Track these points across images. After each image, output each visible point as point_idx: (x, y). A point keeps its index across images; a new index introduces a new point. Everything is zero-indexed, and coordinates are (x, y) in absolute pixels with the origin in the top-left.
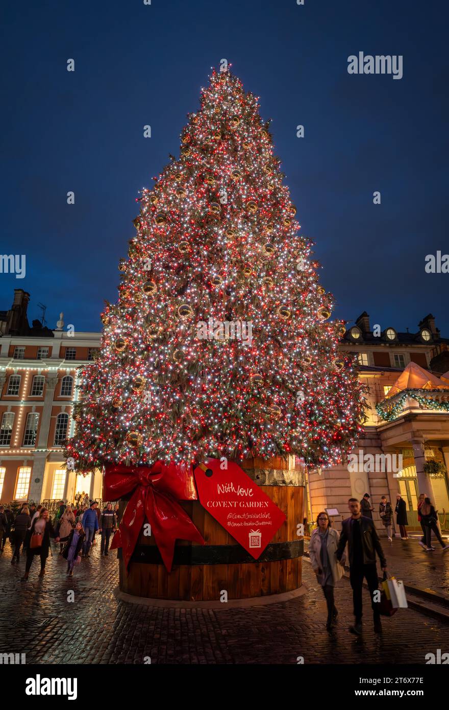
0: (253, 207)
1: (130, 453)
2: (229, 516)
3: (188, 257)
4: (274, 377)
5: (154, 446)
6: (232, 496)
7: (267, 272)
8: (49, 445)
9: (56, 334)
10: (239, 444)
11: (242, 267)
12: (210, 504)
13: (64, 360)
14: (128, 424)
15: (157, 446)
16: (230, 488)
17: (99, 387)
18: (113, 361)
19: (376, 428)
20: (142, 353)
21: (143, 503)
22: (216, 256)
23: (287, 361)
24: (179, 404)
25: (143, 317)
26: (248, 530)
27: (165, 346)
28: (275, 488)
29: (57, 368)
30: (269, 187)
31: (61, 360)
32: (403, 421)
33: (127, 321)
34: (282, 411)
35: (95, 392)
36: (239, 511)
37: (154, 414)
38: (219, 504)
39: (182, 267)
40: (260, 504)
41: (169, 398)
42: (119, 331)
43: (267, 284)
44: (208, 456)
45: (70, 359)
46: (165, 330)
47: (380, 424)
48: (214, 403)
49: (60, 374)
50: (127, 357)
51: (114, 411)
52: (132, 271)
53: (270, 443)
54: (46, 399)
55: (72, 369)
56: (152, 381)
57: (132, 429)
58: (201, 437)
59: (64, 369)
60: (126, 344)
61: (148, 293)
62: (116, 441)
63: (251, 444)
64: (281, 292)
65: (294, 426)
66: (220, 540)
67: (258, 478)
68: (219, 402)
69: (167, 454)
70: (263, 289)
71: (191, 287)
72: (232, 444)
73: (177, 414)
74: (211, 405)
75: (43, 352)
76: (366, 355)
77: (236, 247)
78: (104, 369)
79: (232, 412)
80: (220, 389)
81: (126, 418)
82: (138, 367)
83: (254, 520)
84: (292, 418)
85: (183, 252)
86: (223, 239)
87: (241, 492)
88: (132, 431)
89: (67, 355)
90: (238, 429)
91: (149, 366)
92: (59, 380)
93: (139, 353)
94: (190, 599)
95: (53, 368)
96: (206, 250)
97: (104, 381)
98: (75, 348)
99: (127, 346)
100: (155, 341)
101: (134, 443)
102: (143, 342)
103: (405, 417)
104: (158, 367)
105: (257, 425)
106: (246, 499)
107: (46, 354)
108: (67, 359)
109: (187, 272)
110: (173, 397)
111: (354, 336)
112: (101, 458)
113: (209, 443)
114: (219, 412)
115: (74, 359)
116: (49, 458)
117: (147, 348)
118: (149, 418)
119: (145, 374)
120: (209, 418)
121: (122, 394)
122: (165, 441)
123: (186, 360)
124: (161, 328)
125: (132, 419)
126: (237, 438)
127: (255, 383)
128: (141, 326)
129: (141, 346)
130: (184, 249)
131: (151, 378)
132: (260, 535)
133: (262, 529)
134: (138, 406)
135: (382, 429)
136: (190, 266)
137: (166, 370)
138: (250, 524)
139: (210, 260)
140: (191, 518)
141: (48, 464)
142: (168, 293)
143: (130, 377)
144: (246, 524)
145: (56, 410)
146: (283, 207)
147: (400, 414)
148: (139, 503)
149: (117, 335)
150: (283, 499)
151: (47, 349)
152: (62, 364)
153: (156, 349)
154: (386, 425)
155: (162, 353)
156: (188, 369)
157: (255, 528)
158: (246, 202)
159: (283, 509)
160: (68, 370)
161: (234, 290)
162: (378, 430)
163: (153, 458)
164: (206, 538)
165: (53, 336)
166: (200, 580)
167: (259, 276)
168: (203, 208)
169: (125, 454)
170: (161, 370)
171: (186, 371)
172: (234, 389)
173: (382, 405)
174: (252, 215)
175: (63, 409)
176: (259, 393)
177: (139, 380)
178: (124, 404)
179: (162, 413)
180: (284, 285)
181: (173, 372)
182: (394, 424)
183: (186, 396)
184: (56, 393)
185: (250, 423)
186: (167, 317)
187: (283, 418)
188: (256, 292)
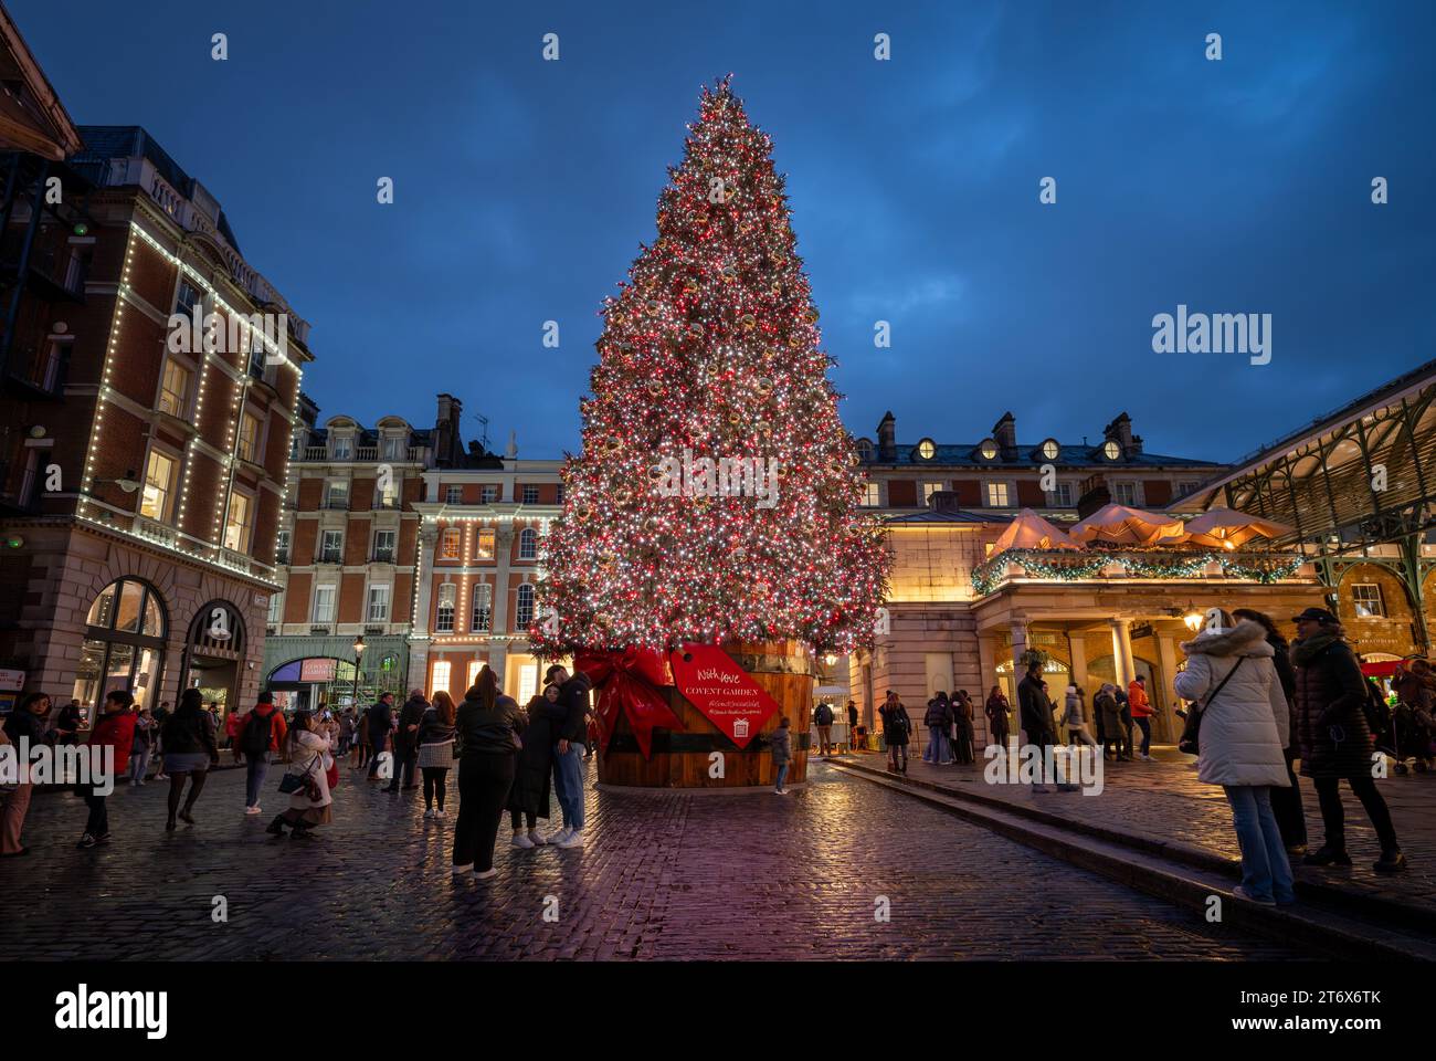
0: (749, 323)
1: (598, 636)
2: (711, 704)
3: (660, 401)
4: (763, 549)
5: (625, 629)
6: (715, 683)
7: (765, 412)
8: (509, 630)
9: (508, 465)
10: (715, 626)
11: (728, 413)
12: (690, 691)
13: (521, 505)
14: (595, 605)
15: (629, 628)
16: (712, 674)
17: (563, 562)
18: (578, 531)
19: (970, 604)
20: (609, 522)
21: (618, 690)
22: (695, 399)
23: (778, 530)
24: (652, 582)
25: (610, 478)
26: (734, 718)
27: (635, 513)
28: (767, 675)
29: (512, 517)
30: (773, 290)
31: (517, 505)
32: (1000, 594)
33: (590, 484)
34: (769, 589)
35: (558, 568)
36: (722, 698)
37: (624, 594)
38: (699, 690)
39: (653, 415)
40: (748, 692)
41: (639, 576)
42: (581, 494)
43: (761, 433)
44: (682, 640)
45: (531, 502)
46: (635, 495)
47: (975, 598)
48: (690, 581)
49: (518, 526)
50: (592, 526)
51: (581, 590)
52: (593, 421)
53: (752, 625)
54: (500, 562)
55: (534, 518)
56: (622, 556)
57: (600, 610)
58: (674, 619)
59: (523, 518)
60: (590, 511)
61: (613, 451)
62: (583, 624)
63: (728, 627)
64: (782, 440)
65: (781, 605)
66: (701, 728)
67: (745, 663)
68: (694, 580)
69: (638, 637)
70: (756, 439)
71: (665, 441)
72: (707, 627)
73: (649, 594)
74: (685, 583)
75: (490, 492)
76: (1004, 486)
77: (723, 384)
78: (567, 540)
79: (709, 591)
80: (697, 565)
81: (594, 598)
82: (606, 540)
83: (741, 709)
84: (779, 598)
85: (655, 394)
86: (705, 377)
87: (725, 678)
88: (600, 612)
89: (526, 496)
90: (714, 609)
91: (618, 537)
92: (517, 535)
93: (606, 523)
94: (670, 787)
95: (507, 517)
96: (684, 392)
97: (569, 554)
98: (536, 485)
99: (592, 514)
100: (624, 508)
101: (603, 626)
102: (610, 510)
103: (1002, 590)
104: (629, 538)
105: (736, 605)
106: (732, 686)
107: (493, 495)
108: (525, 502)
109: (658, 421)
110: (644, 574)
111: (986, 454)
112: (568, 642)
113: (683, 625)
114: (695, 591)
115: (536, 502)
116: (511, 648)
117: (615, 516)
118: (619, 598)
119: (614, 547)
120: (682, 599)
121: (589, 570)
122: (637, 623)
123: (658, 532)
124: (629, 493)
125: (600, 600)
126: (713, 619)
127: (737, 558)
128: (607, 490)
129: (608, 514)
130: (655, 390)
131: (620, 552)
132: (747, 724)
133: (748, 717)
134: (608, 584)
135: (976, 605)
136: (664, 412)
137: (637, 543)
138: (736, 712)
139: (688, 405)
140: (669, 706)
141: (510, 658)
142: (640, 448)
143: (596, 552)
144: (730, 712)
145: (514, 579)
146: (796, 313)
147: (997, 584)
148: (614, 691)
149: (580, 499)
150: (779, 688)
151: (494, 488)
152: (519, 510)
153: (623, 518)
154: (981, 600)
155: (632, 522)
156: (660, 543)
157: (741, 717)
158: (741, 314)
159: (777, 699)
160: (528, 519)
161: (717, 442)
162: (972, 607)
163: (624, 641)
164: (686, 727)
165: (502, 467)
166: (680, 768)
167: (754, 421)
168: (681, 332)
169: (592, 637)
170: (632, 543)
171: (658, 545)
172: (713, 565)
173: (979, 571)
174: (749, 333)
175: (526, 578)
176: (740, 570)
177: (607, 555)
178: (592, 582)
179: (633, 592)
180: (785, 431)
181: (644, 545)
182: (989, 599)
183: (660, 574)
184: (514, 554)
185: (729, 604)
186: (637, 477)
187: (768, 598)
188: (747, 443)
